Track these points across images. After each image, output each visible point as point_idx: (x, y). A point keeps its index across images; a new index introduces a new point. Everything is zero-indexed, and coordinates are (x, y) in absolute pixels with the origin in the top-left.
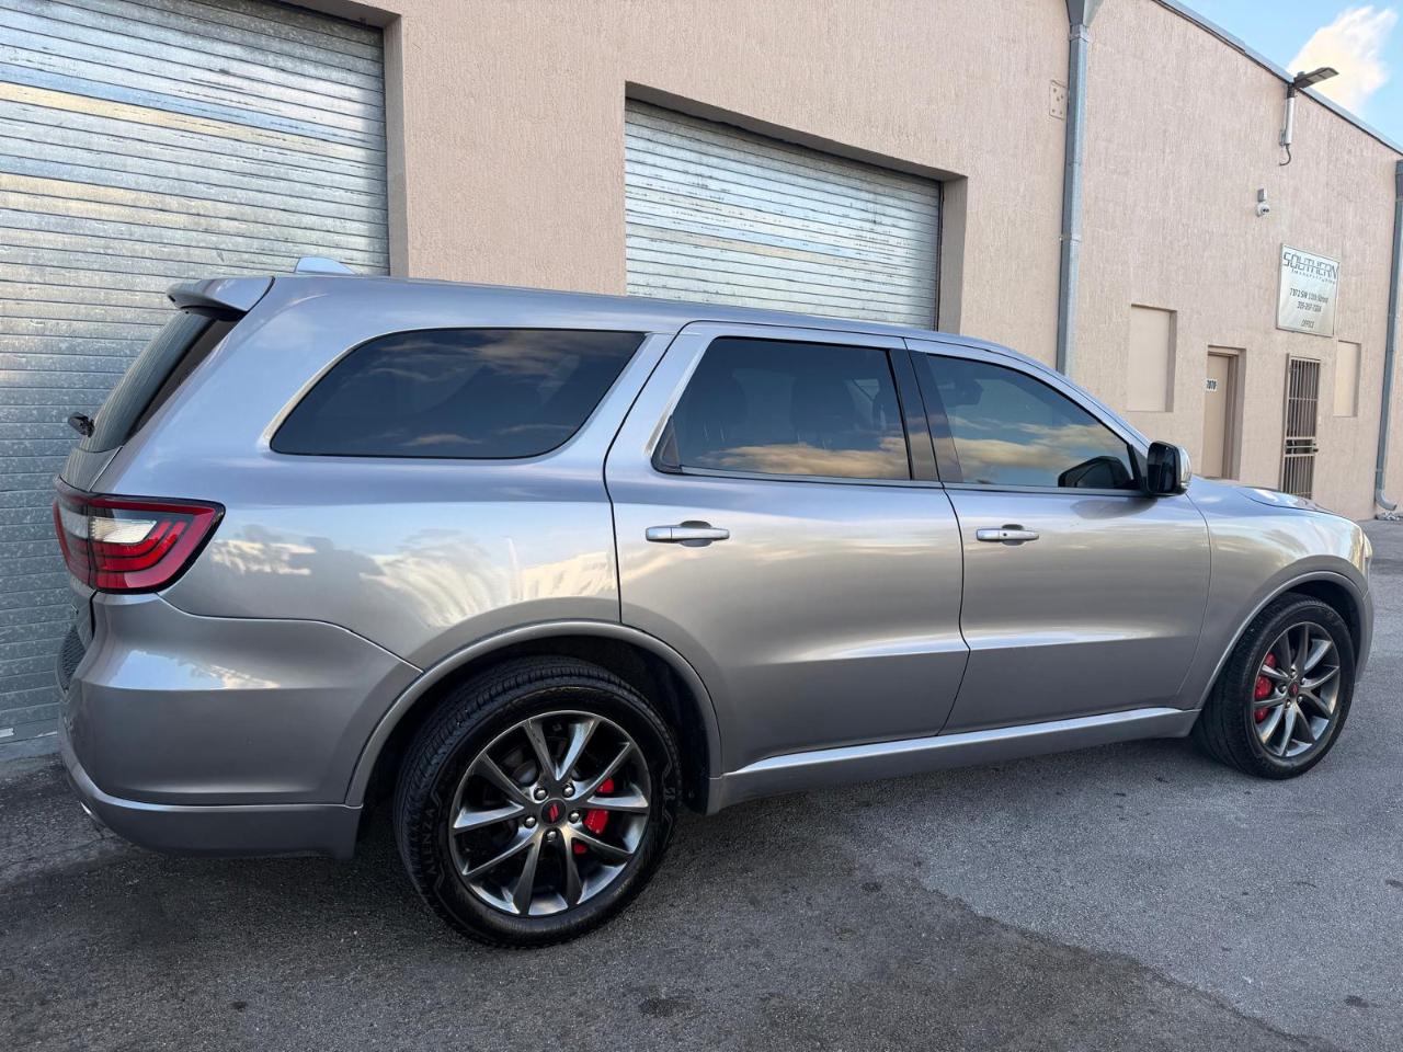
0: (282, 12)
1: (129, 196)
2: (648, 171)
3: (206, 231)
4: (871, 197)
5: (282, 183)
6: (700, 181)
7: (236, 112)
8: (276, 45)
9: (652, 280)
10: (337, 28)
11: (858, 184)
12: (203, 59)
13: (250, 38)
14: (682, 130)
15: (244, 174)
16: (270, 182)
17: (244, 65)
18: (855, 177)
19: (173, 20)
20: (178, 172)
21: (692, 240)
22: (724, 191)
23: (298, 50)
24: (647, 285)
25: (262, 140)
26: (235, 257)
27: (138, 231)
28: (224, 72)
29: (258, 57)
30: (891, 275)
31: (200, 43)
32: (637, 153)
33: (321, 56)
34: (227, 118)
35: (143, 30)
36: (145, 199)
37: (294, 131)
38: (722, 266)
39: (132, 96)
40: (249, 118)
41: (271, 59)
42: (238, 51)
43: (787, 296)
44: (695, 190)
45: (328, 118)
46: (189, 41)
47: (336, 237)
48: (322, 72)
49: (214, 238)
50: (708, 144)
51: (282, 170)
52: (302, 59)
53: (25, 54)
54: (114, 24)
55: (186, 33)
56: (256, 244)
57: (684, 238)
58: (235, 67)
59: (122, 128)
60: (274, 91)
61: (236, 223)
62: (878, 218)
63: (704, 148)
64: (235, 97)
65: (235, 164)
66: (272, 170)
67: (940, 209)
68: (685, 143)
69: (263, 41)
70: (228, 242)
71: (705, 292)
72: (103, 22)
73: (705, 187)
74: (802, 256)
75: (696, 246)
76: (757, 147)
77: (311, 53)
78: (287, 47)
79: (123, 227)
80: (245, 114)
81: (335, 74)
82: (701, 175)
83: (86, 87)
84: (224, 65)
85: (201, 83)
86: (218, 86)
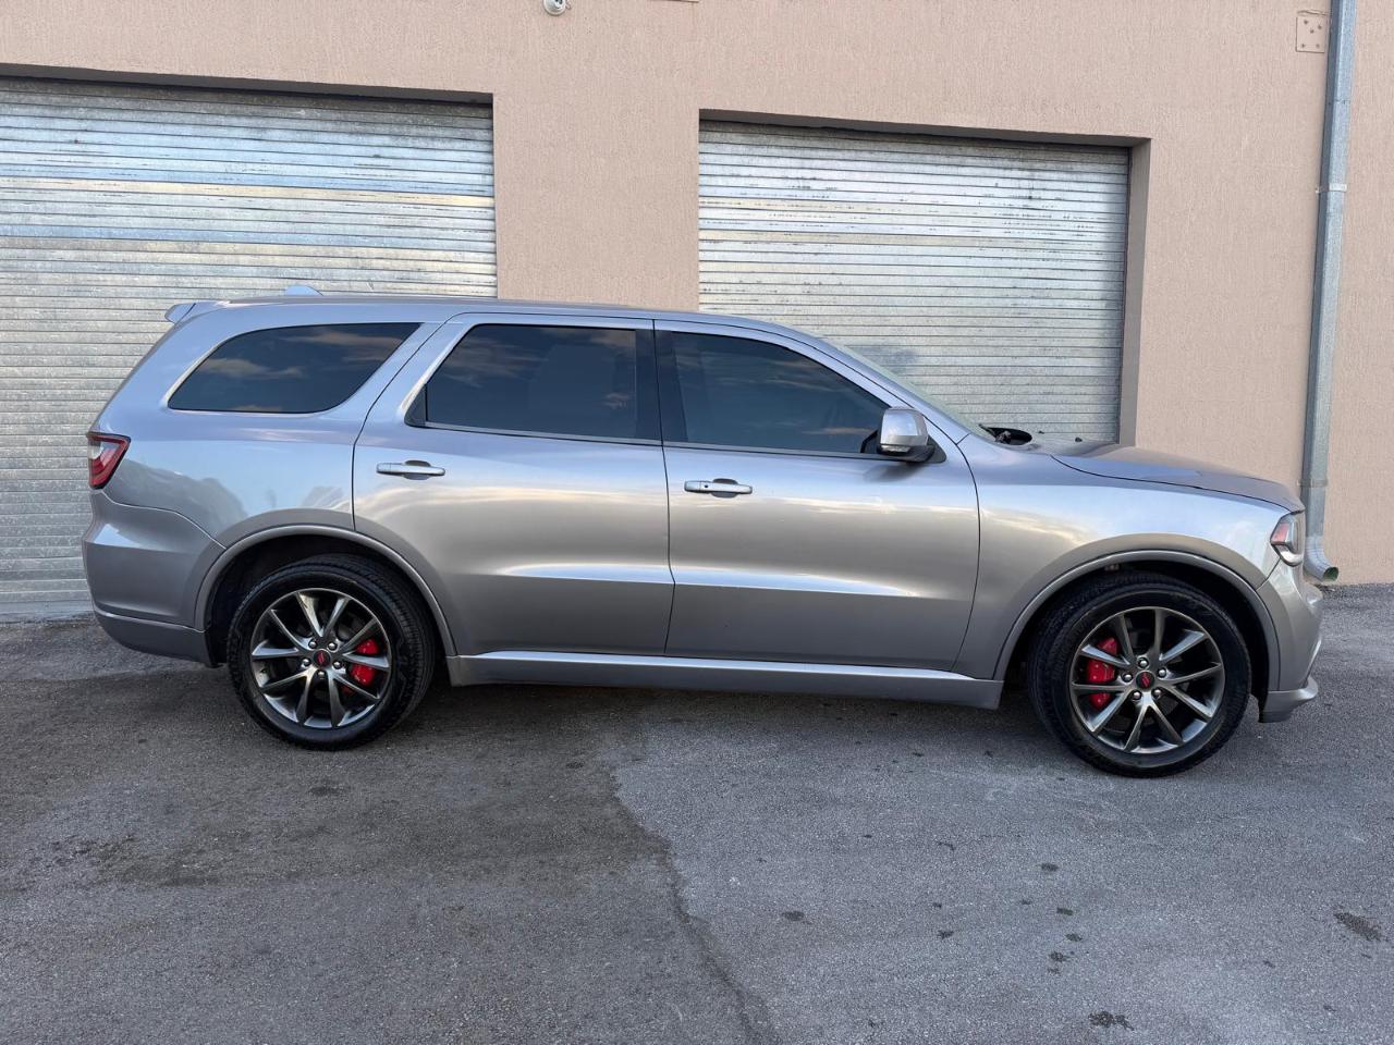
0: (419, 106)
1: (311, 250)
2: (742, 182)
3: (362, 268)
4: (1026, 174)
5: (417, 230)
6: (801, 183)
7: (384, 183)
8: (414, 131)
9: (744, 278)
10: (460, 110)
11: (1006, 163)
12: (363, 151)
13: (396, 130)
14: (783, 141)
15: (389, 226)
16: (408, 230)
17: (390, 150)
18: (1003, 158)
19: (343, 127)
20: (344, 230)
21: (790, 238)
22: (828, 189)
23: (431, 132)
24: (741, 283)
25: (403, 200)
26: (382, 285)
27: (317, 273)
28: (377, 156)
29: (401, 142)
30: (1054, 251)
31: (361, 139)
32: (731, 168)
33: (448, 133)
34: (377, 188)
35: (324, 137)
36: (322, 251)
37: (425, 191)
38: (827, 259)
39: (315, 182)
40: (392, 186)
41: (410, 142)
42: (387, 140)
43: (908, 281)
44: (794, 193)
45: (452, 178)
46: (353, 139)
47: (457, 265)
48: (448, 145)
49: (367, 273)
50: (812, 148)
51: (416, 221)
52: (433, 138)
53: (250, 166)
54: (305, 136)
55: (351, 133)
56: (397, 274)
57: (783, 237)
58: (385, 152)
59: (308, 205)
60: (412, 164)
61: (382, 261)
62: (1034, 194)
63: (807, 153)
64: (383, 172)
65: (382, 220)
66: (409, 221)
67: (1128, 175)
68: (786, 152)
69: (405, 130)
70: (377, 275)
71: (805, 284)
72: (298, 136)
73: (808, 188)
74: (928, 241)
75: (796, 243)
76: (872, 144)
77: (440, 132)
78: (422, 131)
79: (308, 271)
80: (391, 183)
81: (458, 145)
82: (802, 179)
83: (286, 181)
84: (377, 151)
85: (360, 166)
86: (372, 167)
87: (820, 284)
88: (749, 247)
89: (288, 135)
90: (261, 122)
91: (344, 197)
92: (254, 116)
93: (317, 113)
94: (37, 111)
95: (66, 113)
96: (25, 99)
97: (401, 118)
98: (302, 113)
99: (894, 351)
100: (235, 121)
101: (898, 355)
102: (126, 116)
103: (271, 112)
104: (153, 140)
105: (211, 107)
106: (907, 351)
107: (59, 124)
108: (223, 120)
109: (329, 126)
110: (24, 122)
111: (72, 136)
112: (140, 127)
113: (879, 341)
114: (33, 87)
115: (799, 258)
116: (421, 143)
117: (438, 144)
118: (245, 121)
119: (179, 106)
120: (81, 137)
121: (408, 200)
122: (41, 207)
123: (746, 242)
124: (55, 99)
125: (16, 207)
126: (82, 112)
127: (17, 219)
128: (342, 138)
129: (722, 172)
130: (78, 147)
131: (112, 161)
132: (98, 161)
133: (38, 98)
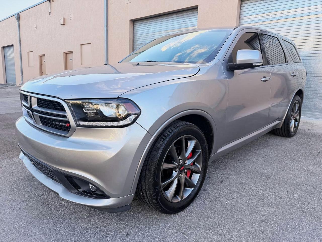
2: (252, 11)
6: (268, 9)
13: (187, 16)
28: (183, 22)
29: (187, 18)
35: (176, 20)
39: (174, 28)
41: (189, 18)
42: (185, 18)
44: (266, 11)
53: (166, 27)
54: (174, 20)
78: (190, 15)
82: (268, 7)
83: (171, 29)
84: (183, 21)
85: (181, 24)
86: (183, 24)
89: (172, 21)
90: (168, 19)
92: (168, 18)
93: (176, 16)
94: (144, 24)
95: (147, 23)
96: (143, 22)
97: (188, 13)
98: (174, 16)
100: (165, 20)
102: (153, 22)
103: (170, 17)
104: (156, 25)
105: (163, 18)
107: (146, 25)
108: (164, 20)
109: (177, 18)
110: (143, 26)
111: (147, 27)
112: (154, 24)
114: (144, 20)
116: (190, 17)
117: (193, 17)
118: (167, 20)
119: (159, 19)
120: (148, 27)
122: (144, 39)
124: (146, 21)
125: (141, 39)
126: (148, 23)
127: (141, 41)
128: (179, 19)
129: (248, 10)
130: (147, 28)
131: (151, 30)
132: (149, 30)
133: (144, 22)
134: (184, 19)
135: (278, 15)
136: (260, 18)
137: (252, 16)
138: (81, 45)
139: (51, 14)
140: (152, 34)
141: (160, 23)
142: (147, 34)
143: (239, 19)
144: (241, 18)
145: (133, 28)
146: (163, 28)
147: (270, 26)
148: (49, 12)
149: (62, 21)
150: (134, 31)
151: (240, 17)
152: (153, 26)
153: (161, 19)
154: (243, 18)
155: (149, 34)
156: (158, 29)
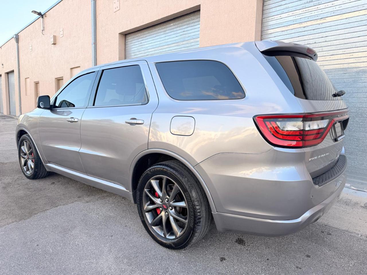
7: (184, 39)
8: (191, 22)
12: (181, 31)
13: (188, 23)
19: (179, 25)
25: (188, 42)
28: (184, 31)
29: (189, 25)
31: (181, 28)
35: (175, 30)
41: (190, 25)
42: (186, 26)
54: (172, 30)
58: (186, 30)
60: (190, 32)
64: (185, 36)
78: (193, 21)
83: (168, 43)
85: (181, 35)
86: (183, 35)
87: (315, 43)
88: (284, 33)
89: (169, 31)
90: (165, 30)
91: (177, 45)
92: (165, 28)
93: (174, 24)
94: (137, 38)
96: (135, 36)
97: (189, 19)
98: (172, 24)
99: (355, 70)
100: (162, 31)
101: (358, 72)
102: (147, 35)
103: (167, 26)
106: (363, 70)
107: (140, 40)
108: (160, 31)
109: (176, 26)
110: (136, 41)
111: (140, 42)
112: (149, 37)
113: (346, 66)
114: (137, 33)
115: (306, 33)
116: (192, 25)
119: (154, 30)
120: (142, 42)
121: (189, 42)
123: (282, 31)
124: (139, 34)
126: (142, 36)
128: (178, 29)
129: (275, 6)
130: (141, 44)
131: (145, 46)
132: (143, 46)
133: (137, 35)
134: (184, 27)
135: (327, 10)
136: (295, 16)
137: (282, 15)
138: (72, 69)
139: (44, 33)
140: (146, 51)
141: (155, 35)
142: (141, 52)
143: (262, 21)
144: (264, 20)
145: (125, 45)
146: (159, 43)
147: (314, 30)
148: (42, 29)
149: (52, 40)
150: (126, 49)
151: (262, 19)
152: (147, 41)
153: (157, 29)
154: (268, 19)
155: (143, 52)
156: (153, 44)
